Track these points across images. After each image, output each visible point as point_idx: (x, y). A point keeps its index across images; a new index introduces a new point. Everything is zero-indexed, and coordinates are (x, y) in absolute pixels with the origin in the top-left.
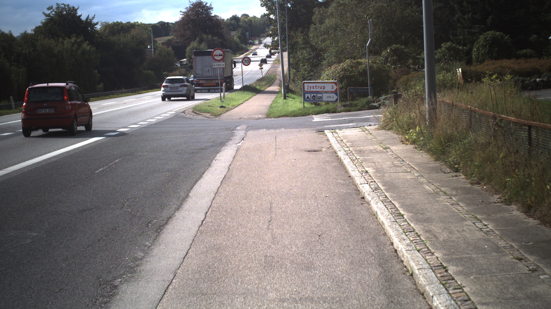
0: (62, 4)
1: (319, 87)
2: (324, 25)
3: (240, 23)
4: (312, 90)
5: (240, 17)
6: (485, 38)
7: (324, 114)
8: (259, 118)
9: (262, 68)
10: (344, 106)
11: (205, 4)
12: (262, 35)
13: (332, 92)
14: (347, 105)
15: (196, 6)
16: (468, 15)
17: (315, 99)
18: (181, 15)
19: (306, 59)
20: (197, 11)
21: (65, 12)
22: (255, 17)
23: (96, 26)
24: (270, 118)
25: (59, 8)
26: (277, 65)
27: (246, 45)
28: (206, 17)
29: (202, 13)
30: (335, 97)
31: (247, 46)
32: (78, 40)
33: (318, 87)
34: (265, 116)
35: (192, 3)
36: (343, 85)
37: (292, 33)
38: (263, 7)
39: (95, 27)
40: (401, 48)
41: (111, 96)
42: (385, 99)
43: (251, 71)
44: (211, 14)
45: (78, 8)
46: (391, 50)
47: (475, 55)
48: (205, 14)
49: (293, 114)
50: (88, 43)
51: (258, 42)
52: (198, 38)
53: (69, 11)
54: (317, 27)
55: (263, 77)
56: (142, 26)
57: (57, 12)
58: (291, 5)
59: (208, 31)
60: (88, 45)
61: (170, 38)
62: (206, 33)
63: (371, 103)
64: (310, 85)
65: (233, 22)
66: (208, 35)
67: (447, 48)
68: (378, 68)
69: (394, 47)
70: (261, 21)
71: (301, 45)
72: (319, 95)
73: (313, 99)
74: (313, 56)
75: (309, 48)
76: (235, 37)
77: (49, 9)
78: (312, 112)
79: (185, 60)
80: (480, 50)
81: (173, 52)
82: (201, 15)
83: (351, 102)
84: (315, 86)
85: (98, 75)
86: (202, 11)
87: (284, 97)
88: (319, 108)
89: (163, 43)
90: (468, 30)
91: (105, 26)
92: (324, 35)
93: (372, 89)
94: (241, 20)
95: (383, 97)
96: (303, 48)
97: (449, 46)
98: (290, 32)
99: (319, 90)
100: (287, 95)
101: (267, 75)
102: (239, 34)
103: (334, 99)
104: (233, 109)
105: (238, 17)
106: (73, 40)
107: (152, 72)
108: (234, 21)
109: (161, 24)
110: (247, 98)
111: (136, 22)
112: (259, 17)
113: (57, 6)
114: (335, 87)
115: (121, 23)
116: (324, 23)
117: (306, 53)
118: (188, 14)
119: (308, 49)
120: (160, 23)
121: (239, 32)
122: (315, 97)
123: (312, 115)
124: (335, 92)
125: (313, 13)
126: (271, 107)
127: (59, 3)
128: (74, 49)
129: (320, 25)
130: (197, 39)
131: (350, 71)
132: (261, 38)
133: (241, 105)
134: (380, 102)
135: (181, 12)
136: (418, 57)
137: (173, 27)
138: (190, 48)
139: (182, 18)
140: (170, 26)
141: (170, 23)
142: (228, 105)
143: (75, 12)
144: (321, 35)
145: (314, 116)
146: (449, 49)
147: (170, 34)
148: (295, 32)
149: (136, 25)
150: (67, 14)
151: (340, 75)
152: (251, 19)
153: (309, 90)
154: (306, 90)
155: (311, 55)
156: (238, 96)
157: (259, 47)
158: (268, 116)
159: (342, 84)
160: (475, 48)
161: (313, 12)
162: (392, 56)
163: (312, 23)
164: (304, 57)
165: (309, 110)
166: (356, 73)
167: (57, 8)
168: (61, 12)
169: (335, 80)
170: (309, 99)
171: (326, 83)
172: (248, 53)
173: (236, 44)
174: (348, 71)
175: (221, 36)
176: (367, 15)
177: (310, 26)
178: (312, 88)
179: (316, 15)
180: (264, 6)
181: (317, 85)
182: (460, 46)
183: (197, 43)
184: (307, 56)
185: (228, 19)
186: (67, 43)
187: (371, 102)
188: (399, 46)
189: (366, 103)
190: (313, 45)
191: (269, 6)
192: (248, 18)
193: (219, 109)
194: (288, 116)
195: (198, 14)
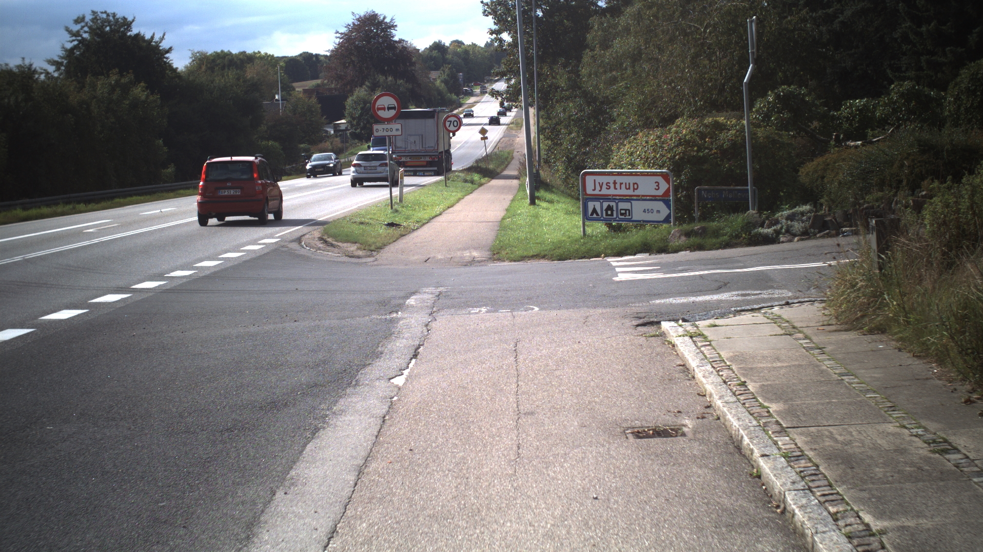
0: (102, 13)
1: (623, 186)
2: (611, 50)
3: (448, 56)
4: (605, 191)
5: (447, 44)
6: (973, 74)
7: (638, 256)
8: (472, 262)
9: (486, 138)
10: (688, 234)
11: (382, 18)
12: (487, 78)
13: (654, 198)
14: (692, 231)
15: (365, 22)
16: (929, 25)
17: (612, 215)
18: (337, 38)
19: (573, 120)
20: (366, 31)
21: (108, 29)
22: (474, 45)
23: (167, 55)
24: (499, 260)
25: (98, 20)
26: (514, 132)
27: (458, 96)
28: (383, 42)
29: (377, 34)
30: (665, 212)
31: (460, 97)
32: (123, 81)
33: (621, 184)
34: (486, 254)
35: (358, 17)
36: (681, 181)
37: (546, 70)
38: (487, 16)
39: (165, 58)
40: (800, 93)
41: (182, 191)
42: (791, 218)
43: (466, 142)
44: (393, 37)
45: (133, 21)
46: (777, 96)
47: (950, 111)
48: (382, 37)
49: (558, 252)
50: (144, 87)
51: (479, 90)
52: (369, 82)
53: (115, 26)
54: (596, 54)
55: (487, 155)
56: (267, 59)
57: (95, 27)
58: (543, 12)
59: (386, 68)
60: (144, 91)
61: (319, 81)
62: (384, 73)
63: (755, 228)
64: (599, 179)
65: (435, 53)
66: (386, 76)
67: (903, 93)
68: (767, 137)
69: (783, 92)
70: (486, 52)
71: (566, 91)
72: (623, 205)
73: (607, 214)
74: (589, 114)
75: (580, 97)
76: (438, 81)
77: (77, 21)
78: (606, 248)
79: (343, 121)
80: (963, 100)
81: (320, 105)
82: (374, 39)
83: (703, 224)
84: (612, 182)
85: (165, 148)
86: (377, 31)
87: (530, 200)
88: (624, 238)
89: (305, 91)
90: (928, 57)
91: (200, 59)
92: (611, 71)
93: (757, 192)
94: (449, 50)
95: (786, 213)
96: (567, 98)
97: (908, 90)
98: (541, 68)
99: (623, 192)
100: (537, 194)
101: (495, 150)
102: (444, 77)
103: (662, 217)
104: (417, 229)
105: (444, 45)
106: (113, 79)
107: (276, 144)
108: (436, 51)
109: (304, 57)
110: (453, 199)
111: (256, 51)
112: (483, 45)
113: (94, 17)
114: (664, 186)
115: (230, 54)
116: (610, 46)
117: (575, 108)
118: (351, 36)
119: (578, 99)
120: (303, 55)
121: (444, 73)
122: (612, 211)
123: (606, 256)
124: (664, 199)
125: (588, 28)
126: (502, 226)
127: (95, 10)
128: (115, 97)
129: (602, 52)
130: (367, 83)
131: (698, 147)
132: (486, 83)
133: (437, 218)
134: (779, 226)
135: (337, 32)
136: (834, 115)
137: (326, 62)
138: (352, 100)
139: (339, 44)
140: (321, 61)
141: (322, 56)
142: (407, 218)
143: (127, 28)
144: (605, 72)
145: (613, 261)
146: (907, 96)
147: (320, 75)
148: (550, 67)
149: (256, 58)
150: (111, 30)
151: (675, 156)
152: (468, 49)
153: (597, 192)
154: (589, 191)
155: (584, 110)
156: (434, 195)
157: (481, 100)
158: (497, 253)
159: (678, 176)
160: (952, 96)
161: (589, 25)
162: (779, 112)
163: (587, 46)
164: (570, 116)
165: (597, 243)
166: (714, 151)
167: (92, 20)
168: (101, 28)
169: (661, 167)
170: (597, 214)
171: (642, 174)
172: (460, 109)
173: (440, 93)
174: (693, 146)
175: (411, 78)
176: (706, 28)
177: (583, 52)
178: (604, 186)
179: (595, 31)
180: (490, 14)
181: (619, 179)
182: (932, 90)
183: (366, 90)
184: (577, 114)
185: (426, 48)
186: (102, 86)
187: (755, 226)
188: (795, 89)
189: (742, 228)
190: (589, 91)
191: (500, 14)
192: (463, 46)
193: (382, 230)
194: (544, 257)
195: (368, 37)
